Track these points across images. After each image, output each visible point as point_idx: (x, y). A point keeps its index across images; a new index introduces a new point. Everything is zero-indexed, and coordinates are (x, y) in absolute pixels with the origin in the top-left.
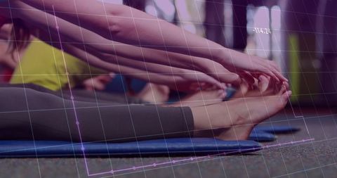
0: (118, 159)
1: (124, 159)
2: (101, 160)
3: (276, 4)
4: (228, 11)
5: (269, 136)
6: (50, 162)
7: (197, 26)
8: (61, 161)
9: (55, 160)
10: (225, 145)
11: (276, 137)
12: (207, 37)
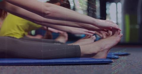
0: (49, 66)
1: (51, 66)
2: (40, 66)
3: (119, 2)
4: (98, 5)
5: (116, 56)
6: (18, 68)
7: (84, 11)
8: (22, 67)
9: (20, 67)
10: (97, 61)
11: (119, 57)
12: (88, 15)
